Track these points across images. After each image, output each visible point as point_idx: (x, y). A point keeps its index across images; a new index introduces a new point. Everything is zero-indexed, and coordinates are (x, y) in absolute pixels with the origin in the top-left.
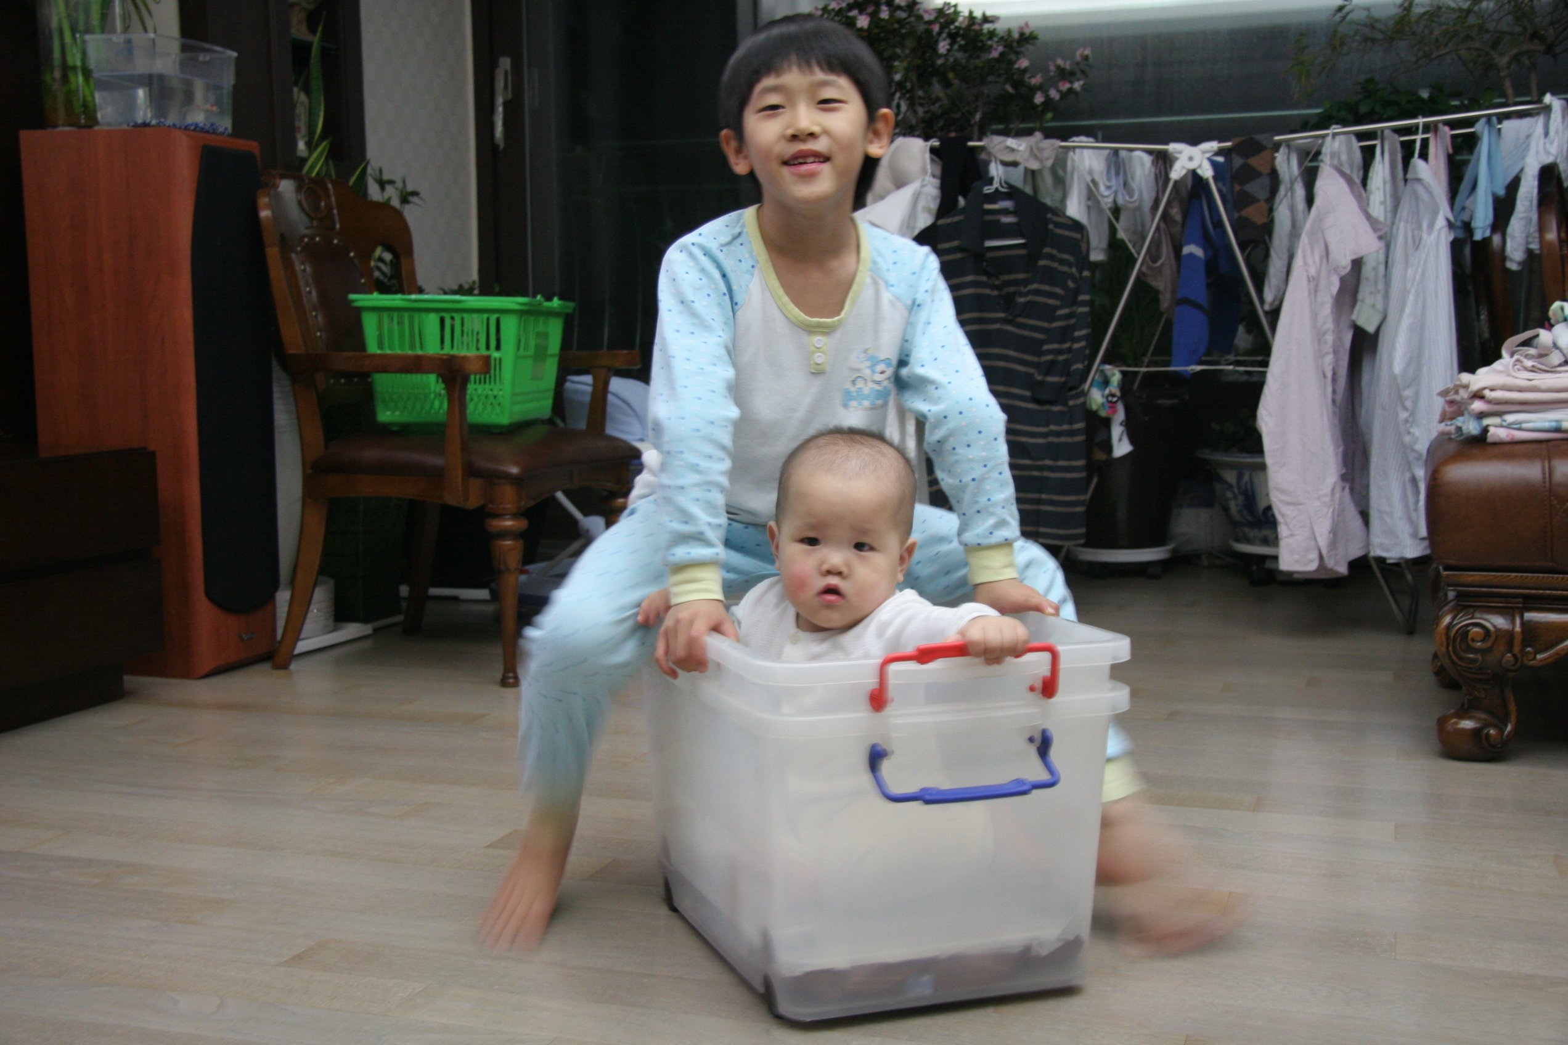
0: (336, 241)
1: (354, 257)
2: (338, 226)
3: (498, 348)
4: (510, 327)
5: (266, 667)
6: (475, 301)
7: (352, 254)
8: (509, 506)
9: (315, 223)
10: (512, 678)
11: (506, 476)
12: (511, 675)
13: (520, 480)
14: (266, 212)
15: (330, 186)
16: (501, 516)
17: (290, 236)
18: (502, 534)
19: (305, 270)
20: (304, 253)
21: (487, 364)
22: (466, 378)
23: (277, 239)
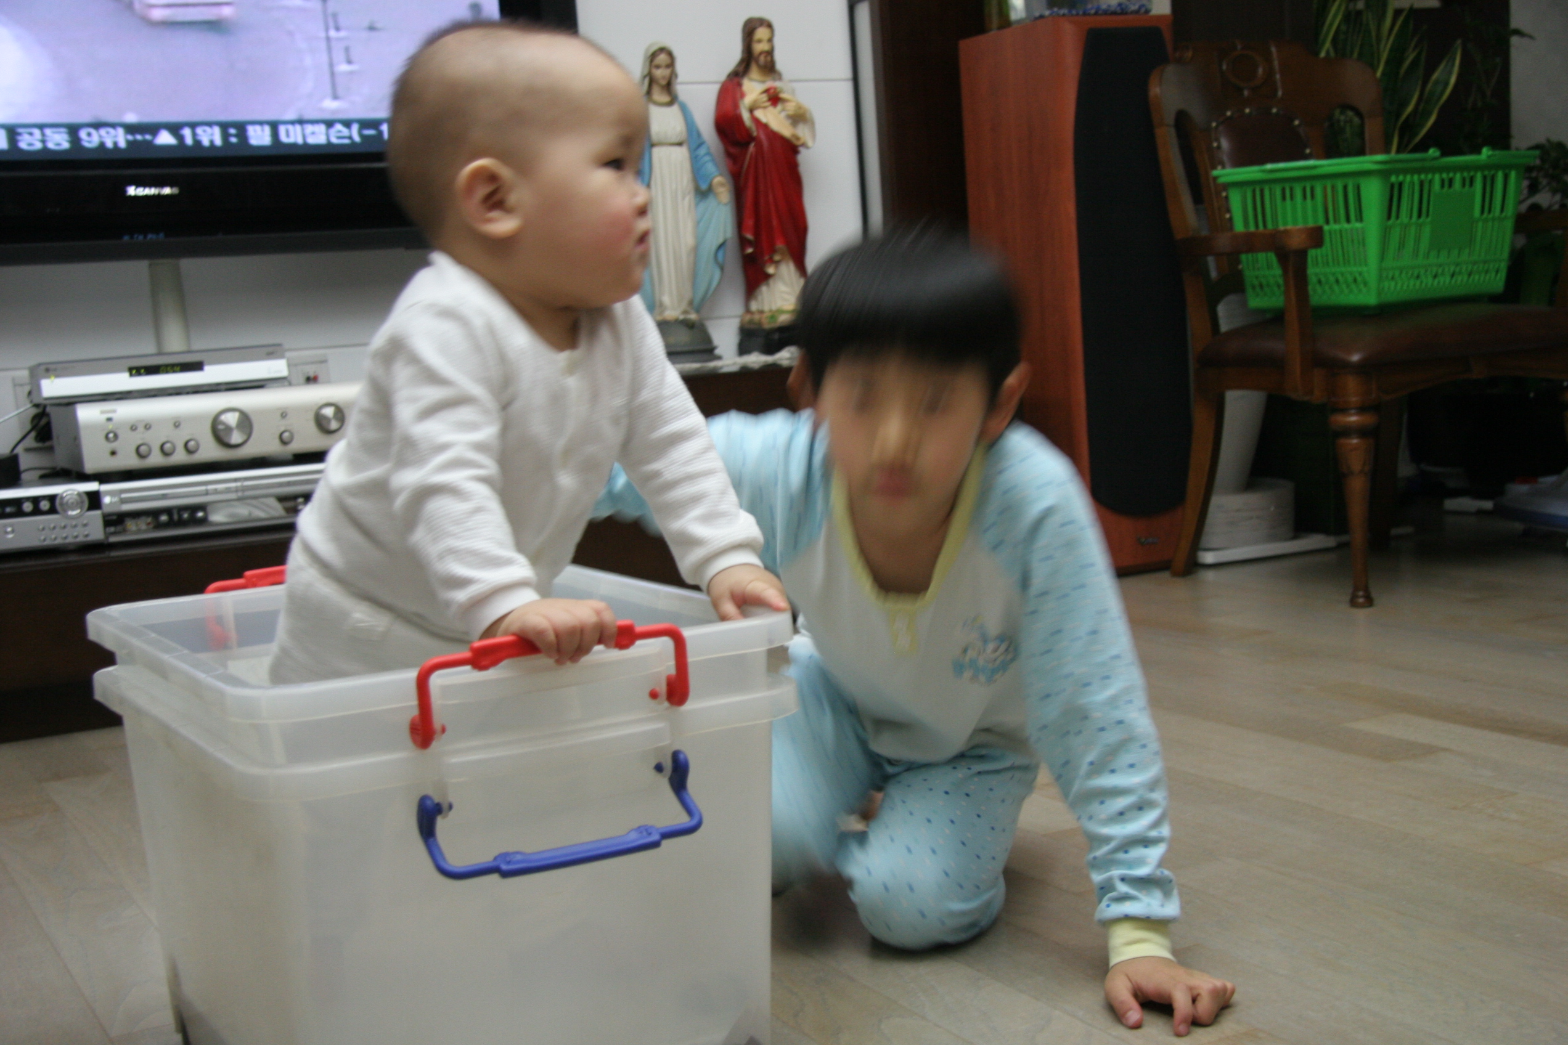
0: (1274, 110)
1: (1299, 126)
2: (1280, 93)
3: (1360, 218)
4: (1373, 193)
5: (1165, 575)
7: (1297, 122)
8: (1354, 399)
9: (1246, 93)
10: (1361, 597)
11: (1346, 366)
12: (1361, 593)
13: (1363, 370)
14: (1155, 90)
15: (1273, 49)
16: (1344, 410)
17: (1197, 112)
18: (1347, 432)
19: (1219, 147)
20: (1221, 128)
21: (1316, 236)
22: (1302, 254)
23: (1170, 119)
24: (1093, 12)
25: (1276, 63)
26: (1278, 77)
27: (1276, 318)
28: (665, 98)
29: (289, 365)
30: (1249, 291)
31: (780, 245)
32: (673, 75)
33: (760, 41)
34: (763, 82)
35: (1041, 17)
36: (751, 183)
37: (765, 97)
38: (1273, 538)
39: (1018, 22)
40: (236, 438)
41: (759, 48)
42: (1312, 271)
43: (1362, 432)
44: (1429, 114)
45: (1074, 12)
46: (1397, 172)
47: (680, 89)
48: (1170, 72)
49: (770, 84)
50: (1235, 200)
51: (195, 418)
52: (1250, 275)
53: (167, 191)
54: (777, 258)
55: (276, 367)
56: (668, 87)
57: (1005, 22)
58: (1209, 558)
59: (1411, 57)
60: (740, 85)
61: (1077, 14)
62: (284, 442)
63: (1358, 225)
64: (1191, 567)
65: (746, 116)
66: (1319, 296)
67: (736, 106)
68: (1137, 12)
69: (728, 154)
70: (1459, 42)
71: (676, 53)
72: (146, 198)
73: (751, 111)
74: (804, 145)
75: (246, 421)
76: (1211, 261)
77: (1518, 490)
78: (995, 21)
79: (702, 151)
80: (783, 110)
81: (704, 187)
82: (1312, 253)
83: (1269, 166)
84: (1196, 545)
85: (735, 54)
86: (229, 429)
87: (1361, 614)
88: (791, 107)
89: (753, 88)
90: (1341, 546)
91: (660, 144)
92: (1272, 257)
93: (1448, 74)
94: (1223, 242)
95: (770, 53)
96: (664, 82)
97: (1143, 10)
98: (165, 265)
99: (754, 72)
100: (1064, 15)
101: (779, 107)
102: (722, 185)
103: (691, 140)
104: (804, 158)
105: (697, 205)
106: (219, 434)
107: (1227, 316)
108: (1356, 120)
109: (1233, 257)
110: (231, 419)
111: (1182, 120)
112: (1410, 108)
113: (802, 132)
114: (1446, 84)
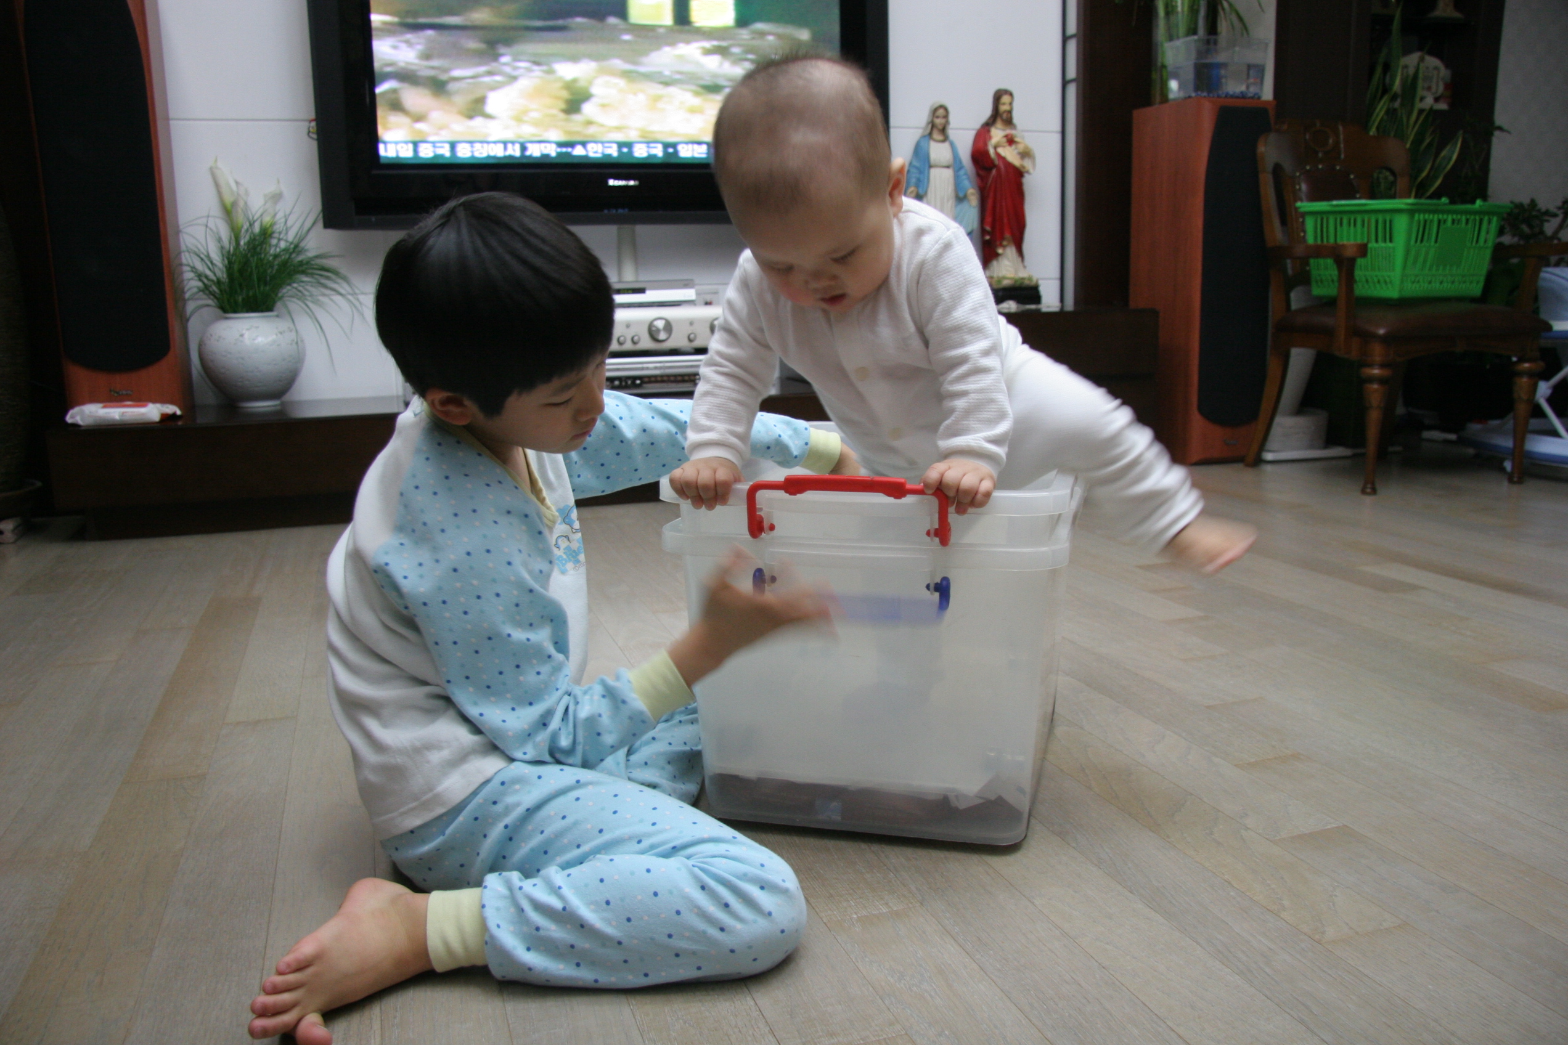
0: (1338, 168)
1: (1354, 178)
2: (1342, 156)
3: (1391, 241)
4: (1401, 224)
5: (1240, 466)
6: (1378, 204)
7: (1352, 177)
8: (1378, 359)
9: (1320, 155)
10: (1370, 488)
11: (1375, 336)
12: (1369, 486)
13: (1385, 340)
14: (1261, 149)
15: (1341, 128)
16: (1371, 365)
17: (1288, 165)
18: (1371, 380)
19: (1300, 189)
20: (1302, 177)
21: (1363, 250)
22: (1352, 261)
23: (1270, 167)
24: (1224, 96)
25: (1342, 137)
26: (1342, 146)
27: (1329, 303)
28: (941, 138)
29: (698, 294)
30: (1314, 284)
31: (1007, 235)
32: (947, 123)
33: (1004, 104)
34: (1004, 130)
35: (1190, 97)
36: (991, 194)
37: (1004, 140)
38: (1312, 447)
39: (1174, 100)
40: (662, 336)
41: (1003, 108)
42: (1358, 273)
43: (1382, 381)
44: (1436, 178)
45: (1211, 95)
46: (1419, 211)
47: (951, 133)
48: (1272, 137)
49: (1008, 131)
50: (1310, 224)
51: (639, 323)
52: (1314, 273)
53: (632, 183)
54: (1005, 243)
55: (689, 294)
56: (943, 130)
57: (1165, 99)
58: (1269, 456)
59: (1427, 141)
60: (989, 131)
61: (1213, 97)
62: (690, 340)
63: (1390, 245)
64: (1257, 461)
65: (992, 151)
66: (1360, 290)
67: (986, 145)
68: (1252, 98)
69: (978, 175)
70: (1461, 132)
71: (950, 109)
72: (620, 187)
73: (995, 148)
74: (1028, 172)
75: (668, 327)
76: (1289, 262)
77: (1474, 428)
78: (1158, 98)
79: (962, 172)
80: (1016, 148)
81: (961, 195)
82: (1360, 262)
83: (1335, 202)
84: (1262, 448)
85: (987, 112)
86: (658, 330)
87: (1368, 500)
88: (1021, 147)
89: (997, 134)
90: (1354, 456)
91: (936, 166)
92: (1330, 261)
93: (1452, 153)
94: (1299, 250)
95: (1010, 112)
96: (940, 127)
97: (1256, 96)
98: (626, 228)
99: (999, 124)
100: (1205, 97)
101: (1014, 147)
102: (973, 194)
103: (955, 165)
104: (1027, 181)
105: (956, 206)
106: (653, 333)
107: (1297, 299)
108: (1391, 178)
109: (1305, 261)
110: (660, 324)
111: (1277, 170)
112: (1424, 174)
113: (1027, 164)
114: (1450, 159)
